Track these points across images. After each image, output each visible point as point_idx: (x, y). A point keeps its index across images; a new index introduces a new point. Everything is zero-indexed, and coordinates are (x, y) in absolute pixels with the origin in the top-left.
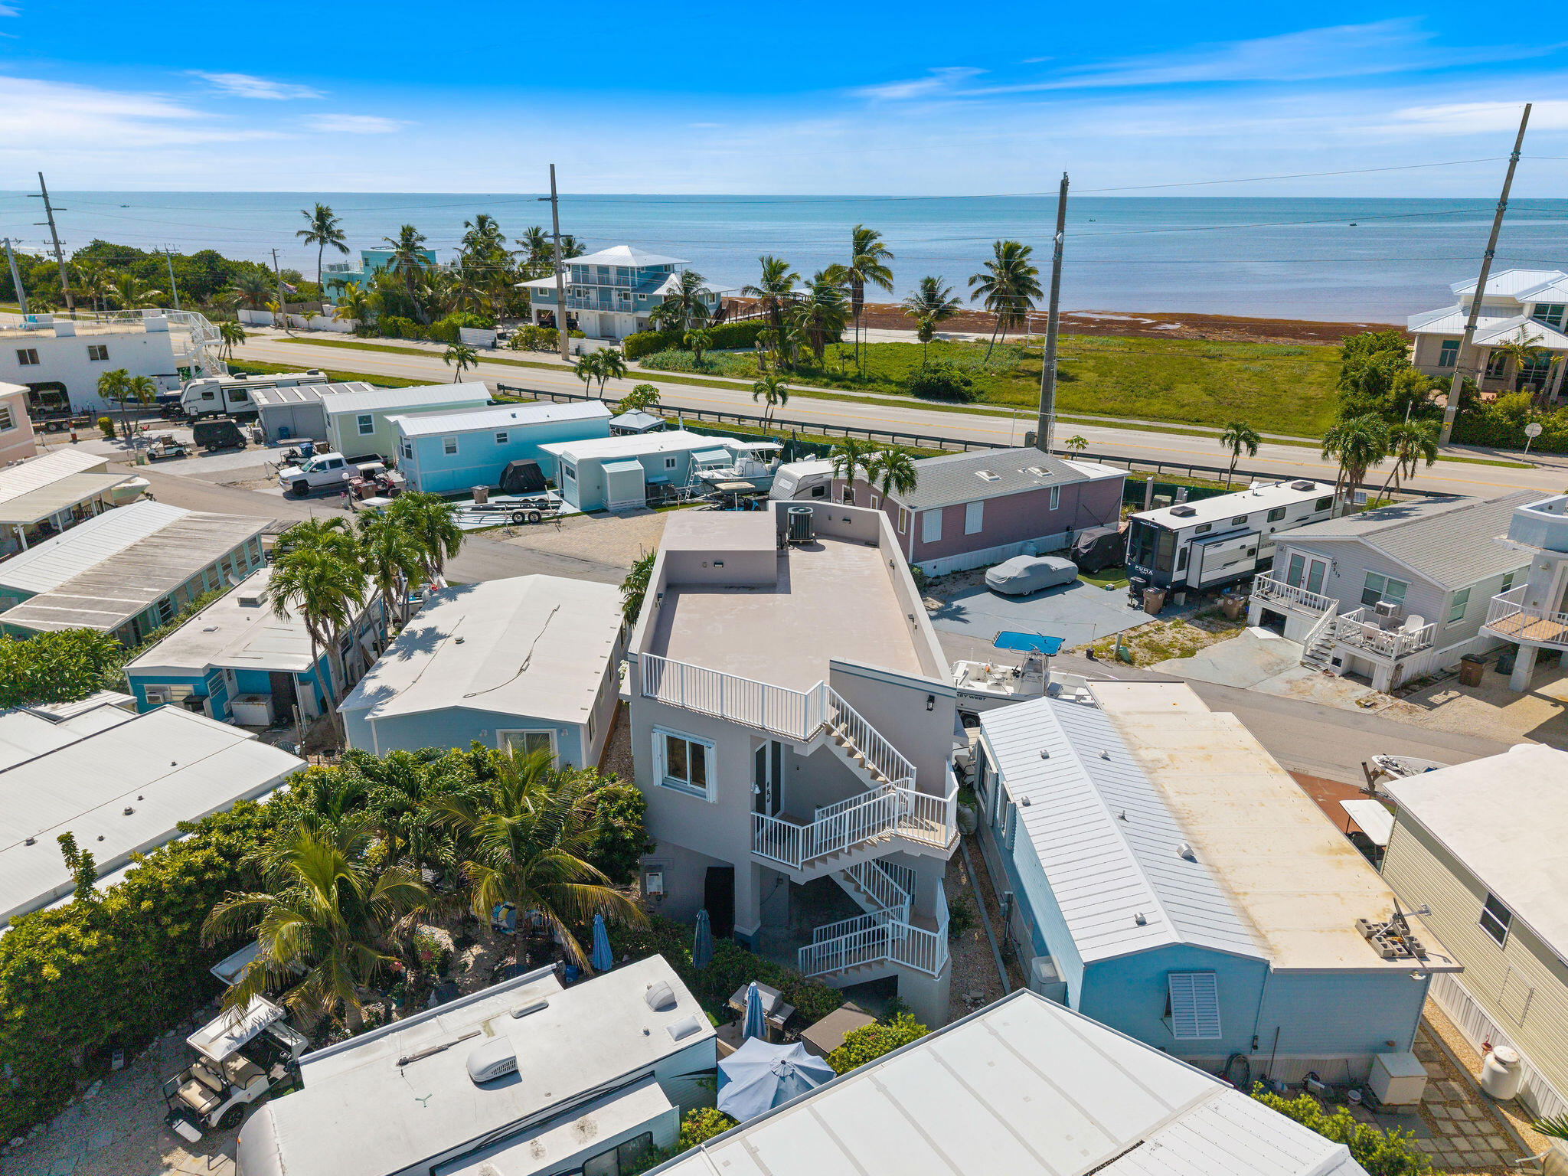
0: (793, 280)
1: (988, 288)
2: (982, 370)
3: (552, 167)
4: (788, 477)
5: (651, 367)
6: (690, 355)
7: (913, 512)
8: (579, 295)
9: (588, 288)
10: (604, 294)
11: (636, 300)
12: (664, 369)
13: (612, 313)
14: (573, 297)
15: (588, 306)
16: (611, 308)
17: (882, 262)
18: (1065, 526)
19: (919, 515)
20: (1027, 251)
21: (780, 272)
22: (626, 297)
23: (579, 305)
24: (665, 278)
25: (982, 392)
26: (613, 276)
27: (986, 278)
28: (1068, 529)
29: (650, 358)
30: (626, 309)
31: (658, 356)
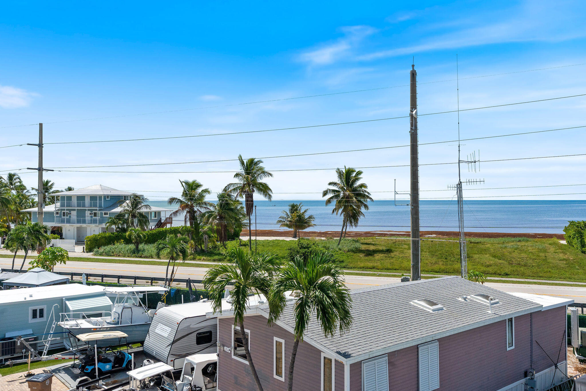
0: (204, 194)
1: (337, 196)
2: (338, 250)
3: (41, 125)
4: (167, 321)
5: (101, 255)
6: (132, 246)
7: (347, 363)
8: (64, 215)
9: (70, 210)
10: (81, 214)
11: (102, 217)
12: (111, 256)
13: (84, 225)
14: (60, 216)
15: (69, 222)
16: (84, 222)
17: (264, 180)
18: (523, 370)
19: (356, 368)
20: (359, 173)
21: (195, 189)
22: (95, 215)
23: (63, 221)
24: (123, 202)
25: (343, 262)
26: (87, 201)
27: (334, 191)
28: (526, 375)
29: (101, 250)
30: (95, 222)
31: (108, 248)
